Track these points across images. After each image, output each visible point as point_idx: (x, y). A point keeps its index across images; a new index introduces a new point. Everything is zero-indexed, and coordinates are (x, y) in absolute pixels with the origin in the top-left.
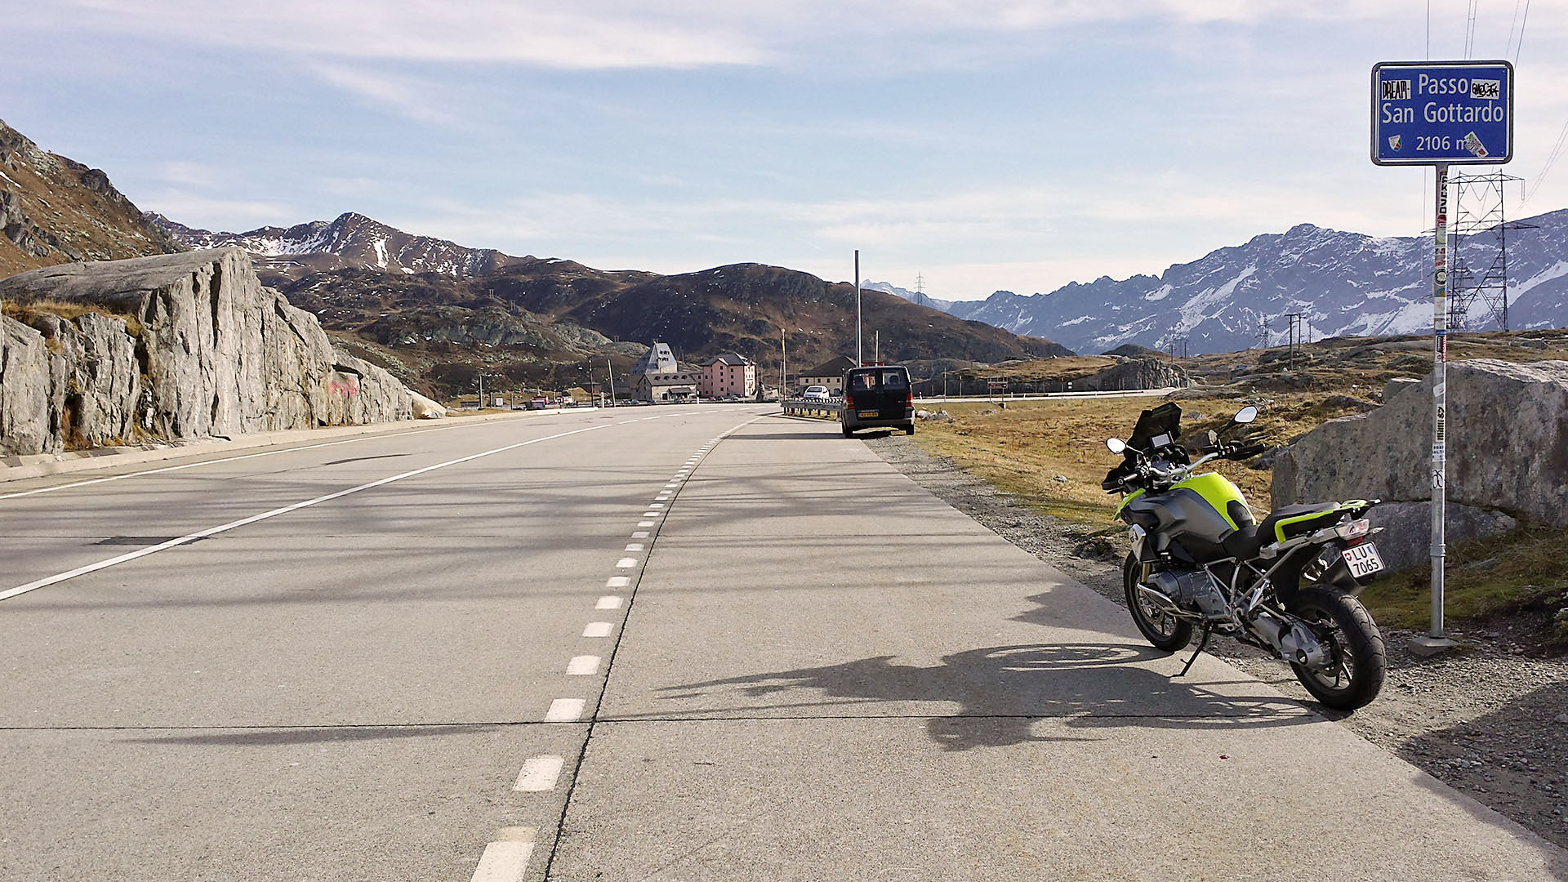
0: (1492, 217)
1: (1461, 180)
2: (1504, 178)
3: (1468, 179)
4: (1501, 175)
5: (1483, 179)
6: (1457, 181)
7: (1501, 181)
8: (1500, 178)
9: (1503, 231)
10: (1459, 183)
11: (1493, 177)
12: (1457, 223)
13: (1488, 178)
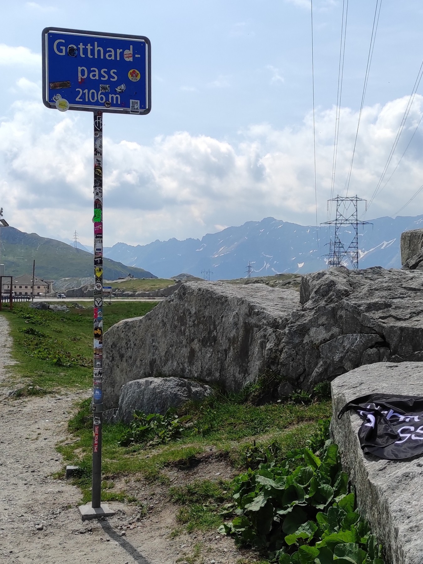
0: (352, 218)
1: (339, 199)
2: (358, 199)
3: (341, 199)
4: (357, 198)
5: (348, 199)
6: (337, 199)
7: (357, 201)
8: (356, 199)
9: (357, 225)
10: (338, 200)
11: (353, 198)
12: (336, 220)
13: (351, 199)
